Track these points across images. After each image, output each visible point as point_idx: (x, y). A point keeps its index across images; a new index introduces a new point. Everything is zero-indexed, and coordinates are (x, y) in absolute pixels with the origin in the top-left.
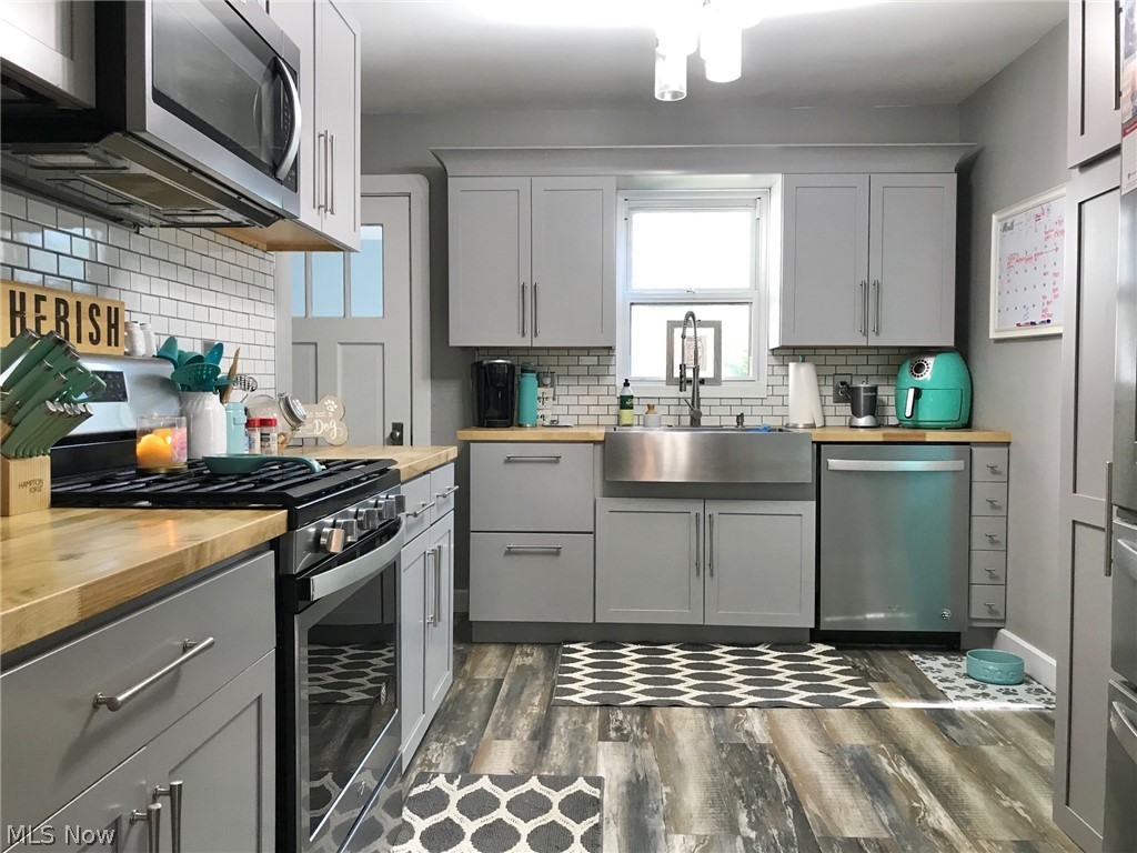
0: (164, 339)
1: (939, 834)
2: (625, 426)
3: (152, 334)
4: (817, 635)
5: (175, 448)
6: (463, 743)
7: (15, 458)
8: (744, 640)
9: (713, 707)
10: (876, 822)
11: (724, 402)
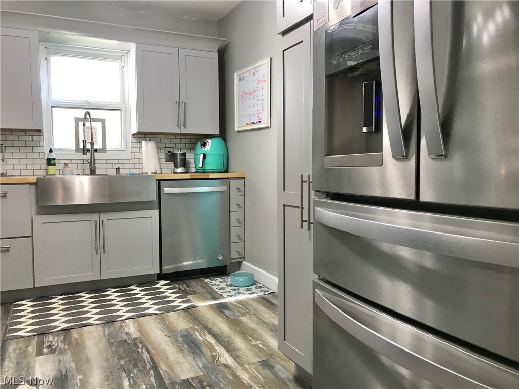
1: (226, 366)
2: (50, 175)
4: (161, 276)
8: (122, 284)
9: (107, 323)
10: (196, 367)
11: (108, 161)
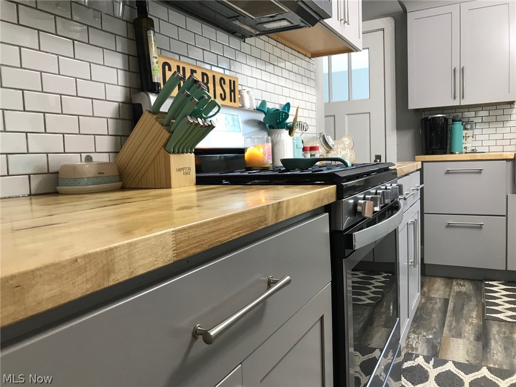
0: (260, 102)
3: (254, 98)
5: (265, 155)
6: (431, 337)
7: (174, 153)
